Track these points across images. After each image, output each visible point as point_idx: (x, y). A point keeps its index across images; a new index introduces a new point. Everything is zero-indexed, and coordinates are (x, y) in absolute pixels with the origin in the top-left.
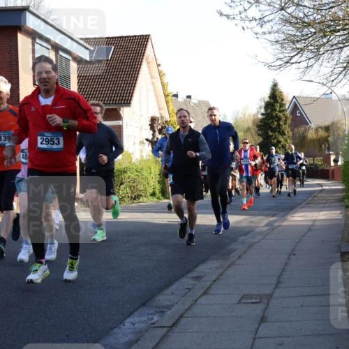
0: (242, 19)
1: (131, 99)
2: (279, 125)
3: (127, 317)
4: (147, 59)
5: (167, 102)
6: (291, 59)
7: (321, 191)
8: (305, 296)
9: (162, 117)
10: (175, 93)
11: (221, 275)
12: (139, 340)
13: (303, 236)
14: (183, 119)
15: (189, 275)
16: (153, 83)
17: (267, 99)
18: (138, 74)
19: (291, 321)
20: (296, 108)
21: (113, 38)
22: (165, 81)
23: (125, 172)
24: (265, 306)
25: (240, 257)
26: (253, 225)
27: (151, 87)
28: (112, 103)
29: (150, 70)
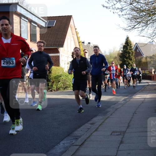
0: (113, 9)
1: (63, 44)
2: (129, 56)
3: (61, 141)
5: (79, 45)
6: (135, 26)
7: (148, 85)
8: (140, 132)
11: (103, 122)
12: (66, 151)
13: (140, 105)
14: (77, 52)
15: (89, 122)
16: (73, 37)
17: (124, 44)
18: (67, 33)
19: (134, 143)
20: (137, 48)
21: (55, 17)
22: (79, 36)
23: (61, 76)
24: (122, 136)
25: (111, 115)
26: (117, 100)
27: (72, 39)
28: (55, 46)
29: (72, 31)
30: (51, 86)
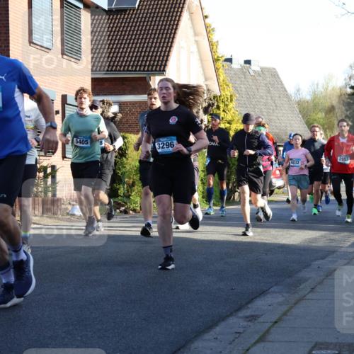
1: (165, 65)
4: (188, 7)
5: (217, 69)
9: (208, 90)
10: (229, 57)
11: (285, 314)
15: (241, 314)
16: (196, 42)
18: (176, 29)
22: (215, 40)
25: (312, 290)
26: (334, 244)
27: (194, 48)
28: (140, 70)
29: (192, 23)
30: (124, 195)
